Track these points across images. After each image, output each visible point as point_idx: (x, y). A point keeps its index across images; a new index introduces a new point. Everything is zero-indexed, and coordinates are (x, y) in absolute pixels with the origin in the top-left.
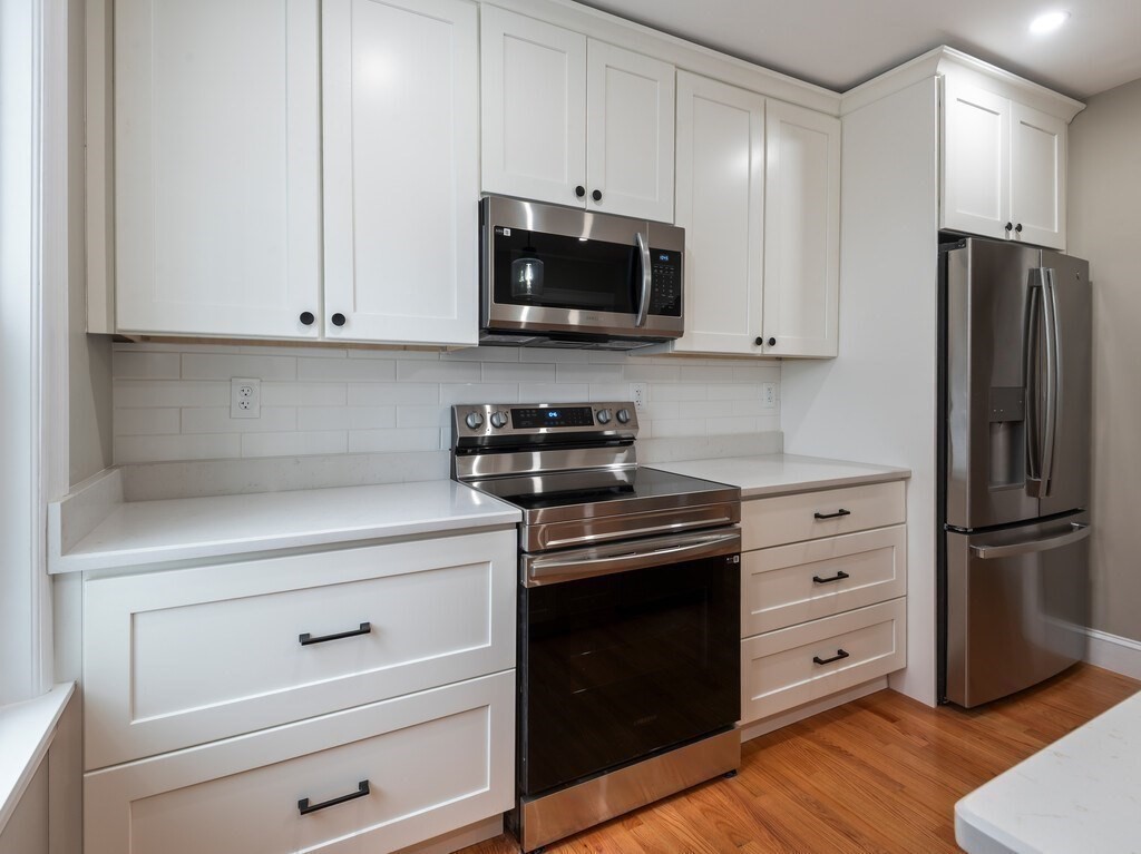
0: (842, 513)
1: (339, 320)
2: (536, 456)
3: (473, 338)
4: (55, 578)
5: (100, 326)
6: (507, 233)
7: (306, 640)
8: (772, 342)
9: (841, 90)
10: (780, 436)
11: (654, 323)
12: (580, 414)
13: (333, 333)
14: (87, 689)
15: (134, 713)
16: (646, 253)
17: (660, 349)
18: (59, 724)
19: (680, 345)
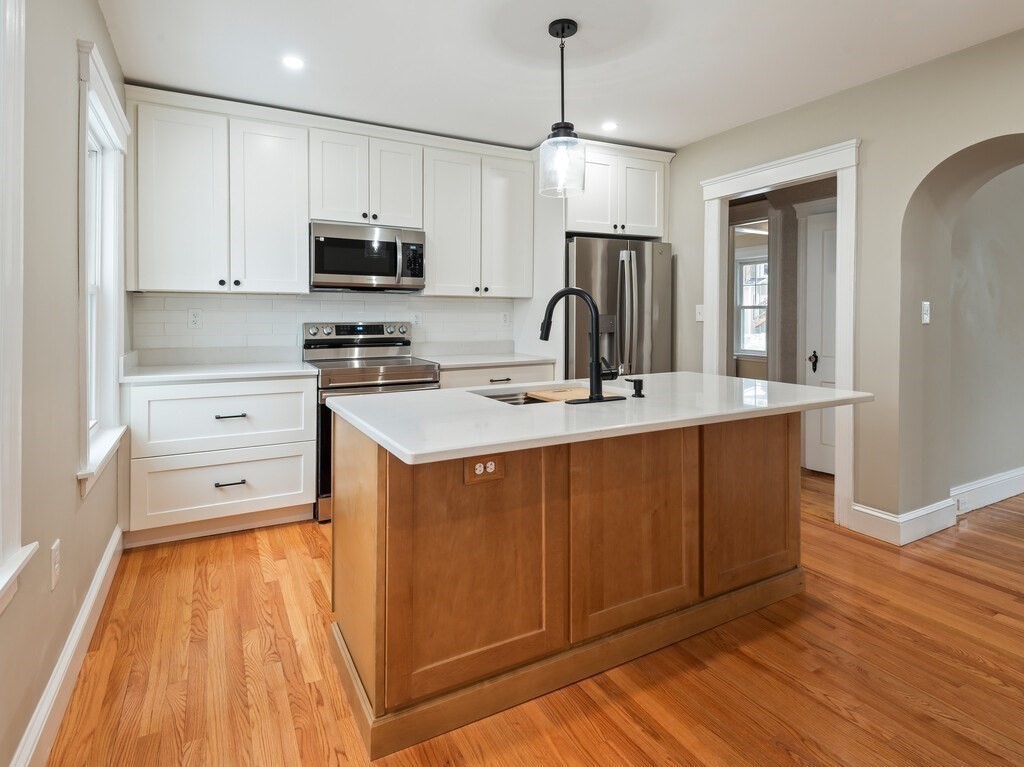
0: (508, 380)
1: (237, 283)
2: (357, 350)
3: (306, 290)
4: (120, 385)
5: (132, 288)
6: (322, 239)
7: (218, 418)
8: (486, 289)
9: (530, 149)
10: (512, 343)
11: (407, 281)
12: (377, 328)
13: (235, 289)
14: (132, 428)
15: (149, 439)
16: (399, 245)
17: (417, 294)
18: (121, 439)
19: (426, 292)
